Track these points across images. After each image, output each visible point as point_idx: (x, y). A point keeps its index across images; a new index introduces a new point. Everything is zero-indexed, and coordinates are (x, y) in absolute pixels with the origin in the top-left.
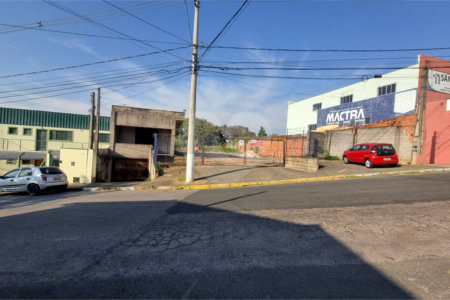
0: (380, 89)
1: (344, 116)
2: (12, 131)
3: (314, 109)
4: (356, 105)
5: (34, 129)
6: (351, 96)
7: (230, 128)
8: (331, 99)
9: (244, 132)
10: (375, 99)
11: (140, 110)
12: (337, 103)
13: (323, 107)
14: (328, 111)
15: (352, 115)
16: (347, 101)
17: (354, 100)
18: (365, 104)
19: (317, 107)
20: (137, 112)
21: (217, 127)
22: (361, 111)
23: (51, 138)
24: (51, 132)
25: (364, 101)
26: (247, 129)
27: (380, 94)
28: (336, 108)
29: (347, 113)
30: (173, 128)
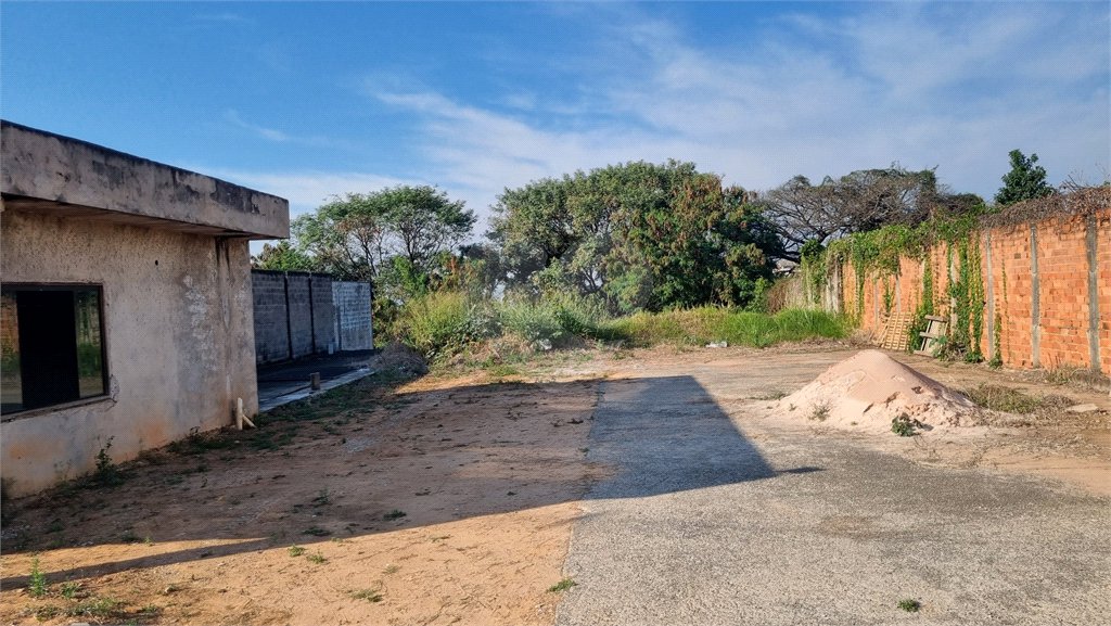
7: (828, 191)
9: (909, 199)
21: (738, 194)
26: (928, 179)
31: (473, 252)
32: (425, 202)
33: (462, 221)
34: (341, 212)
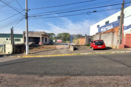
0: (118, 17)
1: (106, 29)
2: (7, 39)
3: (97, 27)
4: (110, 24)
6: (109, 21)
7: (76, 35)
8: (102, 23)
10: (117, 21)
11: (31, 32)
12: (104, 24)
13: (100, 26)
14: (101, 27)
15: (109, 28)
16: (107, 23)
17: (110, 22)
18: (113, 24)
19: (98, 26)
20: (30, 33)
22: (112, 26)
23: (16, 41)
24: (16, 39)
25: (113, 23)
27: (118, 19)
28: (104, 26)
29: (107, 28)
30: (41, 37)
33: (55, 35)
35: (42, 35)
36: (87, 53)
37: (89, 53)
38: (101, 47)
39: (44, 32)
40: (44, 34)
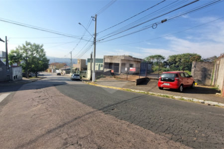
5: (98, 64)
11: (110, 56)
30: (120, 62)
31: (165, 62)
32: (160, 56)
34: (151, 57)
35: (122, 60)
36: (139, 91)
37: (141, 91)
38: (168, 84)
39: (124, 56)
40: (123, 58)
